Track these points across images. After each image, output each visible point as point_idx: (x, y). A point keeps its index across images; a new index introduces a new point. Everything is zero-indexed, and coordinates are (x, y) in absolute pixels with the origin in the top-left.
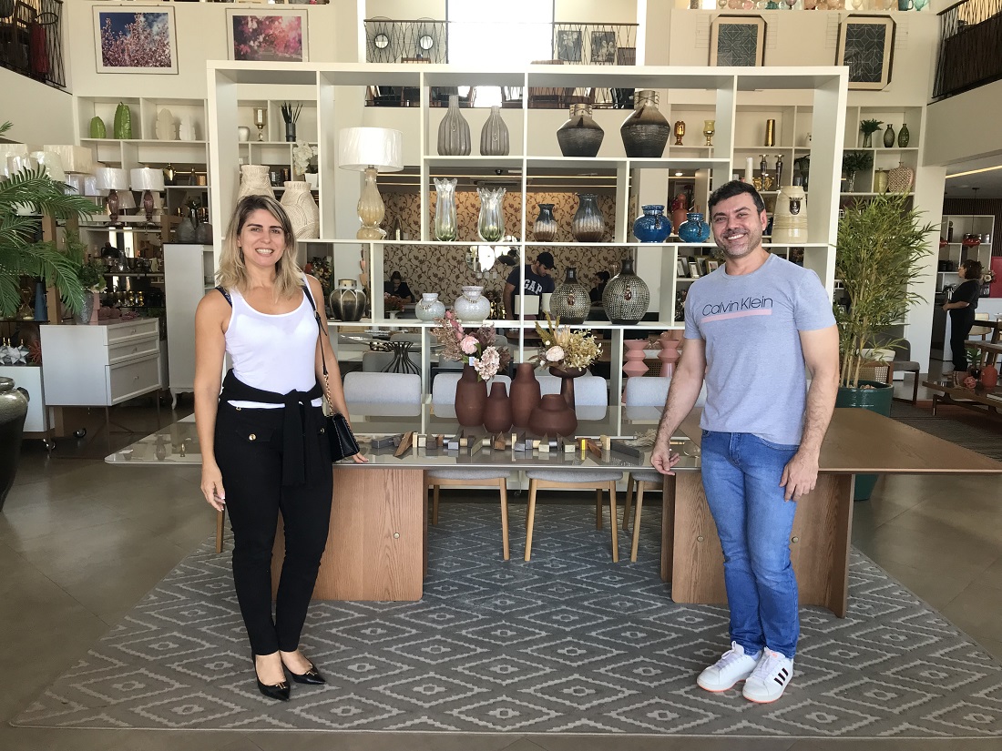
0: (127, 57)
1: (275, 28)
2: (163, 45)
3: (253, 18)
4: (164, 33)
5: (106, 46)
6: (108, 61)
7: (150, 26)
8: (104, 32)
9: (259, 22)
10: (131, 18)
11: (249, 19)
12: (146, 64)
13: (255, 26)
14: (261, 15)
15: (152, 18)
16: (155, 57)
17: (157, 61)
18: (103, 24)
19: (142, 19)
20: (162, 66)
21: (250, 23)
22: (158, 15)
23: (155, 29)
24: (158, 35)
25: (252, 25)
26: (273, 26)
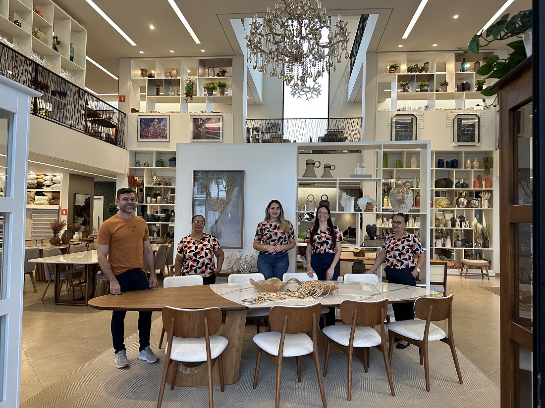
0: (149, 135)
2: (164, 130)
3: (201, 119)
4: (165, 125)
5: (142, 131)
6: (142, 136)
7: (160, 123)
8: (141, 125)
9: (203, 121)
10: (152, 120)
12: (157, 138)
13: (201, 122)
14: (204, 118)
15: (161, 120)
16: (161, 134)
17: (162, 136)
18: (141, 122)
19: (157, 120)
20: (163, 138)
21: (199, 121)
22: (163, 119)
23: (162, 124)
24: (162, 126)
26: (208, 122)
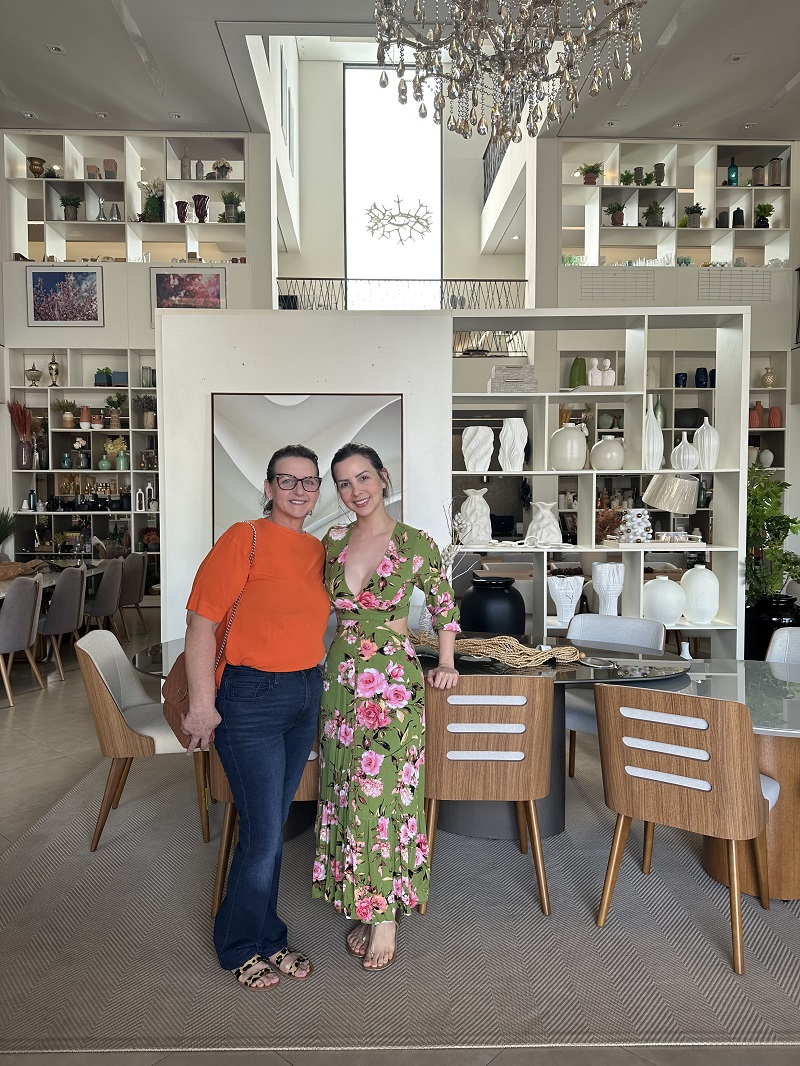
0: (56, 312)
1: (196, 285)
2: (91, 301)
3: (175, 276)
4: (92, 290)
5: (38, 302)
6: (38, 316)
7: (80, 284)
8: (36, 290)
9: (180, 279)
10: (62, 276)
11: (172, 277)
12: (75, 318)
13: (177, 282)
14: (182, 273)
15: (81, 277)
16: (82, 311)
17: (84, 315)
18: (35, 282)
19: (72, 278)
20: (89, 319)
21: (172, 281)
22: (87, 274)
23: (84, 286)
24: (86, 291)
25: (174, 282)
26: (193, 282)
